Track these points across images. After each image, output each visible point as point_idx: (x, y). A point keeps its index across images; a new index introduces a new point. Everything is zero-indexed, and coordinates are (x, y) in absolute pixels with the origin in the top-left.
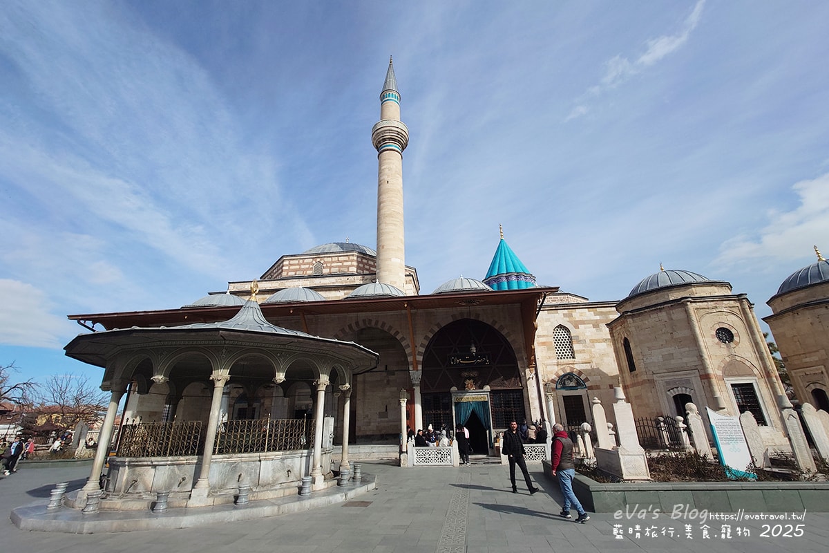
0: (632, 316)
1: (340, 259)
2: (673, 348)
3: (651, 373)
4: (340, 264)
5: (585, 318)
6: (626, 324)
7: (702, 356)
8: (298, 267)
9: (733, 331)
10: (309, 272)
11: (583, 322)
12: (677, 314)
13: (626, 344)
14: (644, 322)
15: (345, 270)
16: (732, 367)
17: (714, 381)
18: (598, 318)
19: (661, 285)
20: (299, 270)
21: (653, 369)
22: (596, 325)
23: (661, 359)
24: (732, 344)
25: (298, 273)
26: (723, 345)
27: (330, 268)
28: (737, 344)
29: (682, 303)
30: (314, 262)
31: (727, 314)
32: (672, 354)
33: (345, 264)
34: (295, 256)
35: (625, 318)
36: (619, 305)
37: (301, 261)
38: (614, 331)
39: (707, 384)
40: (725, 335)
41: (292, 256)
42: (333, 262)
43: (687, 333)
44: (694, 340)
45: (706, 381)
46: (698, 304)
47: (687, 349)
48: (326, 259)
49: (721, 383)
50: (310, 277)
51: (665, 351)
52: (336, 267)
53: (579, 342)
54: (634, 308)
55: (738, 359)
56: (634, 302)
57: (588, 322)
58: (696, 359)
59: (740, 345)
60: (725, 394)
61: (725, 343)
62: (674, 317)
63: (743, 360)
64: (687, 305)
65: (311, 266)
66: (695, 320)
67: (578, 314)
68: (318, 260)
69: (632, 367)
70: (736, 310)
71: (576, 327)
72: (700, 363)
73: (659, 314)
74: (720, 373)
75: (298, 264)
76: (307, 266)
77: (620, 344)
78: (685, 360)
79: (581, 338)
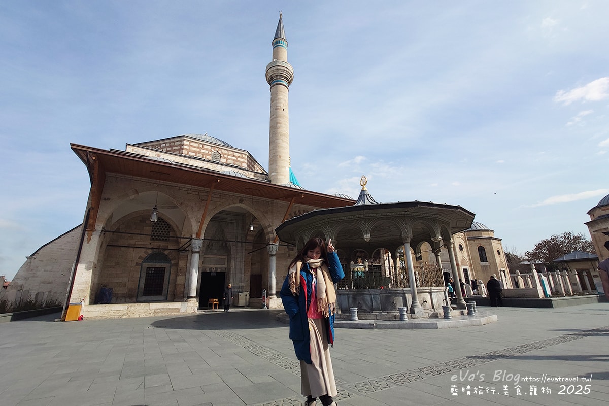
1: (235, 154)
4: (235, 158)
8: (198, 150)
9: (463, 247)
10: (209, 158)
15: (239, 164)
20: (200, 153)
25: (198, 155)
27: (227, 159)
28: (464, 252)
30: (213, 150)
33: (239, 159)
34: (196, 139)
37: (201, 146)
41: (193, 138)
42: (229, 155)
48: (223, 151)
50: (209, 161)
52: (232, 160)
55: (464, 258)
61: (461, 251)
65: (210, 153)
68: (217, 149)
75: (198, 148)
76: (207, 152)
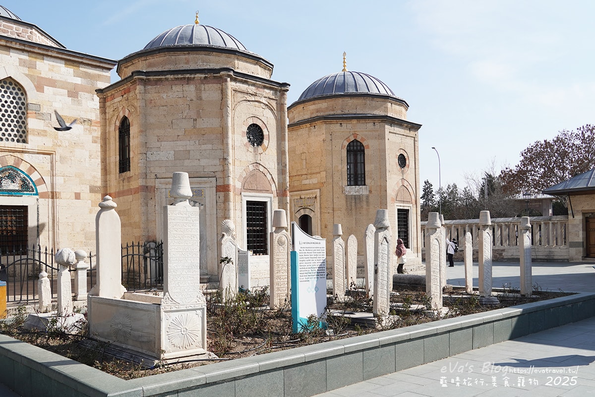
0: (145, 83)
2: (192, 142)
3: (153, 176)
5: (56, 77)
6: (131, 94)
7: (225, 159)
9: (265, 132)
11: (52, 83)
12: (210, 92)
13: (124, 128)
14: (162, 95)
16: (253, 180)
17: (231, 194)
18: (78, 81)
19: (196, 42)
21: (157, 170)
22: (73, 93)
23: (171, 157)
24: (260, 149)
26: (251, 148)
28: (265, 149)
29: (221, 77)
31: (264, 107)
32: (189, 151)
35: (134, 82)
36: (121, 64)
38: (108, 104)
39: (222, 198)
40: (256, 134)
43: (215, 123)
44: (222, 134)
45: (222, 194)
46: (238, 84)
47: (209, 146)
49: (238, 198)
51: (181, 145)
53: (39, 115)
54: (150, 70)
55: (261, 169)
56: (151, 60)
57: (63, 85)
58: (217, 162)
59: (266, 152)
60: (238, 213)
61: (254, 145)
62: (204, 96)
63: (265, 171)
64: (226, 81)
66: (230, 106)
67: (46, 67)
69: (124, 165)
70: (274, 104)
71: (40, 88)
72: (221, 168)
73: (186, 87)
74: (239, 185)
77: (113, 128)
78: (204, 162)
79: (44, 110)
